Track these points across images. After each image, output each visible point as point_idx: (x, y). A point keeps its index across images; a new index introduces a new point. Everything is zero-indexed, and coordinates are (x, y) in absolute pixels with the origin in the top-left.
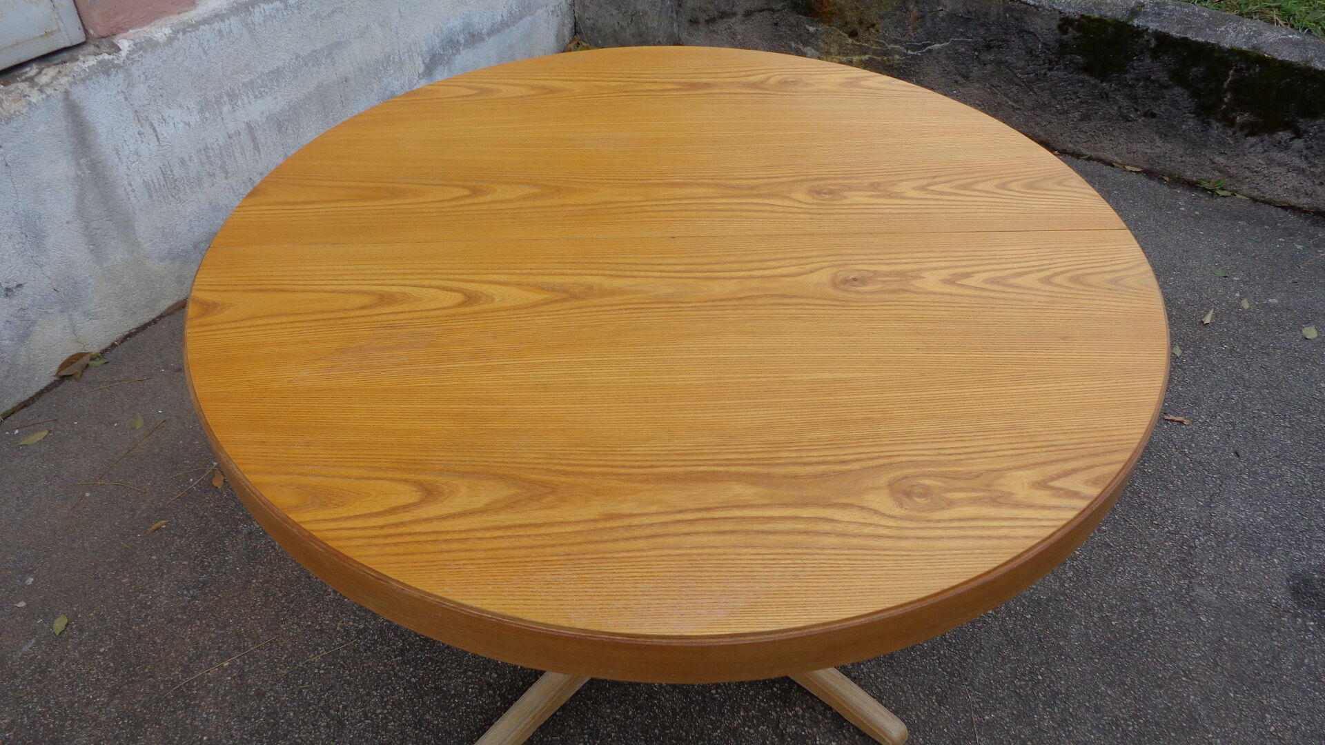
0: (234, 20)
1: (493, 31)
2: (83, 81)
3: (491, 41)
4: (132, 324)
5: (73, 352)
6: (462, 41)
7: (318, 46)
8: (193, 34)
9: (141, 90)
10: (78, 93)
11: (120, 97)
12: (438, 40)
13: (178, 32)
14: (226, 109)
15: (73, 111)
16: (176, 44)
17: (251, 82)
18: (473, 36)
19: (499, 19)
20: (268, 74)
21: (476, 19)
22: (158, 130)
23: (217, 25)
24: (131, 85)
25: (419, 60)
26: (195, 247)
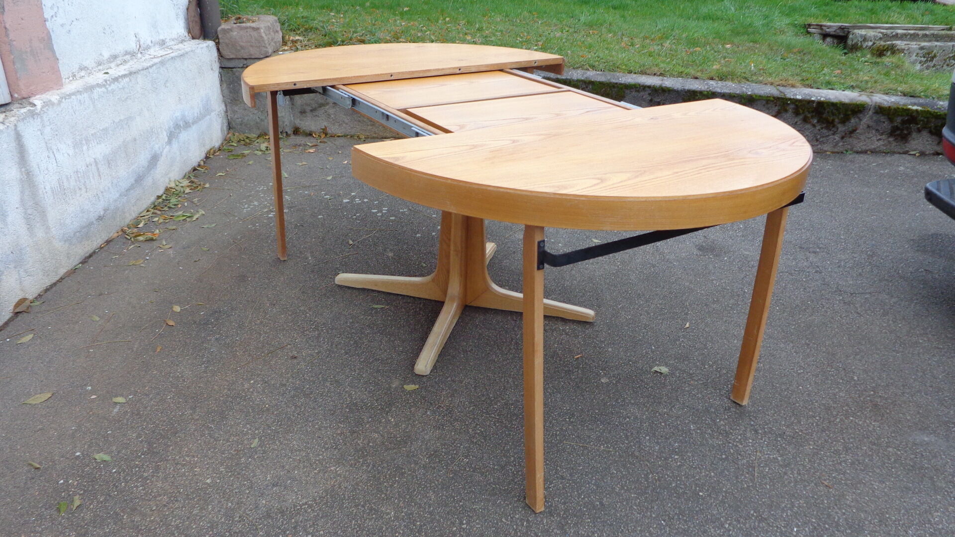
0: (86, 95)
1: (194, 122)
2: (23, 119)
3: (194, 128)
4: (48, 282)
5: (21, 297)
6: (182, 125)
7: (122, 118)
8: (69, 100)
9: (47, 130)
10: (21, 127)
11: (39, 133)
12: (172, 123)
13: (62, 98)
14: (85, 148)
15: (18, 137)
16: (62, 105)
17: (95, 133)
18: (186, 123)
19: (196, 115)
20: (101, 130)
21: (186, 113)
22: (56, 156)
23: (79, 97)
24: (44, 126)
25: (165, 133)
26: (74, 234)
